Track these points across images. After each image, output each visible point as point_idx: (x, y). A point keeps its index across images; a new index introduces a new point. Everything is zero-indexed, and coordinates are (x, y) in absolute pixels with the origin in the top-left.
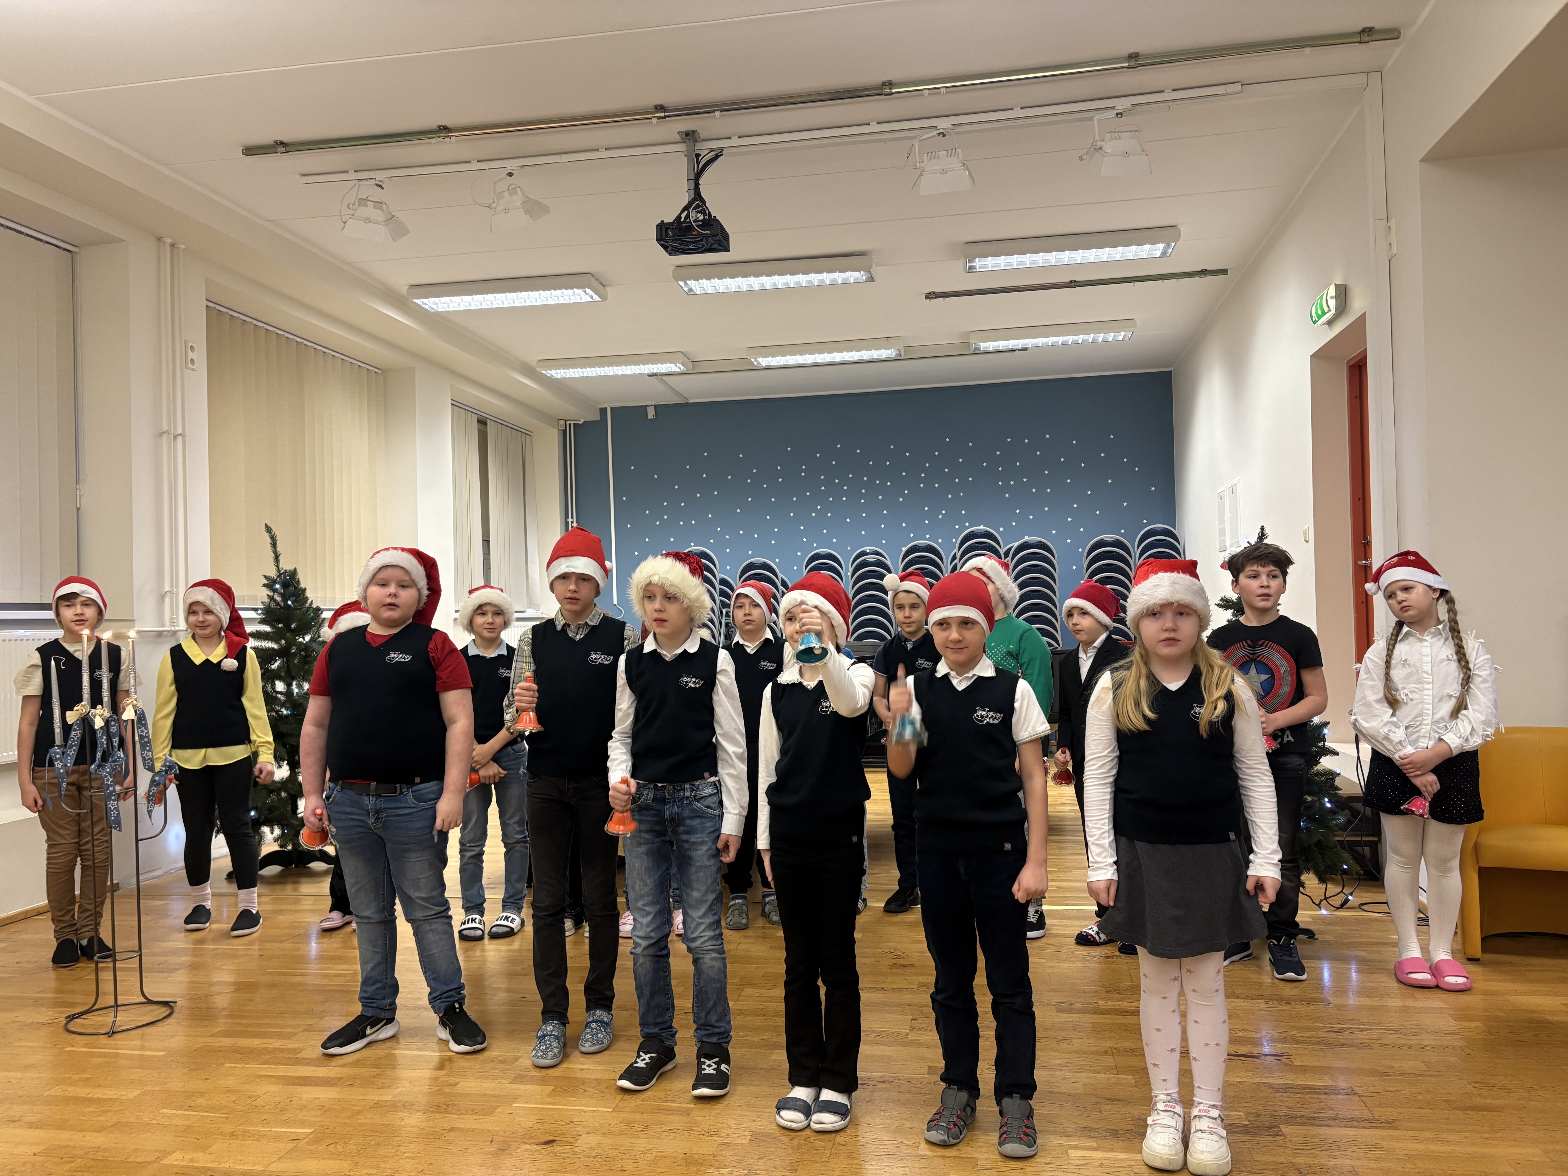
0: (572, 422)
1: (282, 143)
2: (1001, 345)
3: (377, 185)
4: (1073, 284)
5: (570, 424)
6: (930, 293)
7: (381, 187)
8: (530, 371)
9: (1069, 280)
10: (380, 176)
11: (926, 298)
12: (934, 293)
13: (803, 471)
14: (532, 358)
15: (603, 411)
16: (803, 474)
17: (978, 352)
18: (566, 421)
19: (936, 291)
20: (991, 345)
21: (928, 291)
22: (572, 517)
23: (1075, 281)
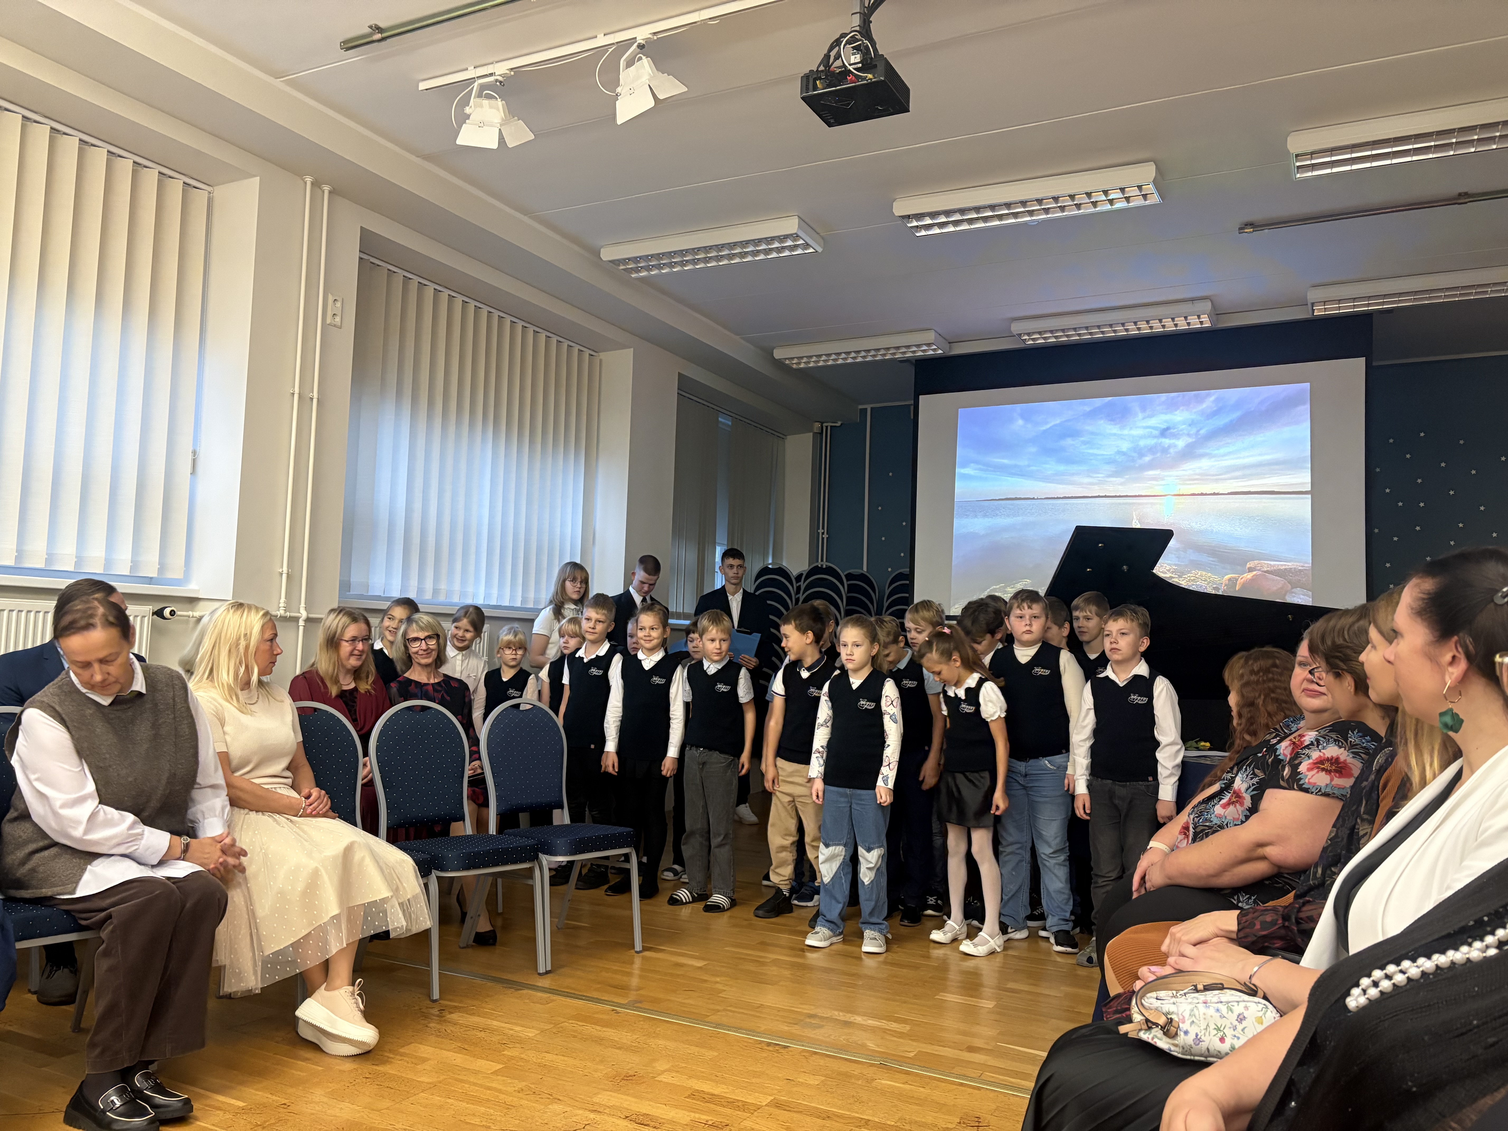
0: (829, 425)
1: (380, 29)
3: (497, 81)
4: (1463, 199)
5: (827, 427)
10: (499, 69)
11: (1240, 232)
15: (863, 411)
18: (822, 423)
19: (1257, 219)
21: (1243, 220)
22: (823, 528)
23: (1467, 193)
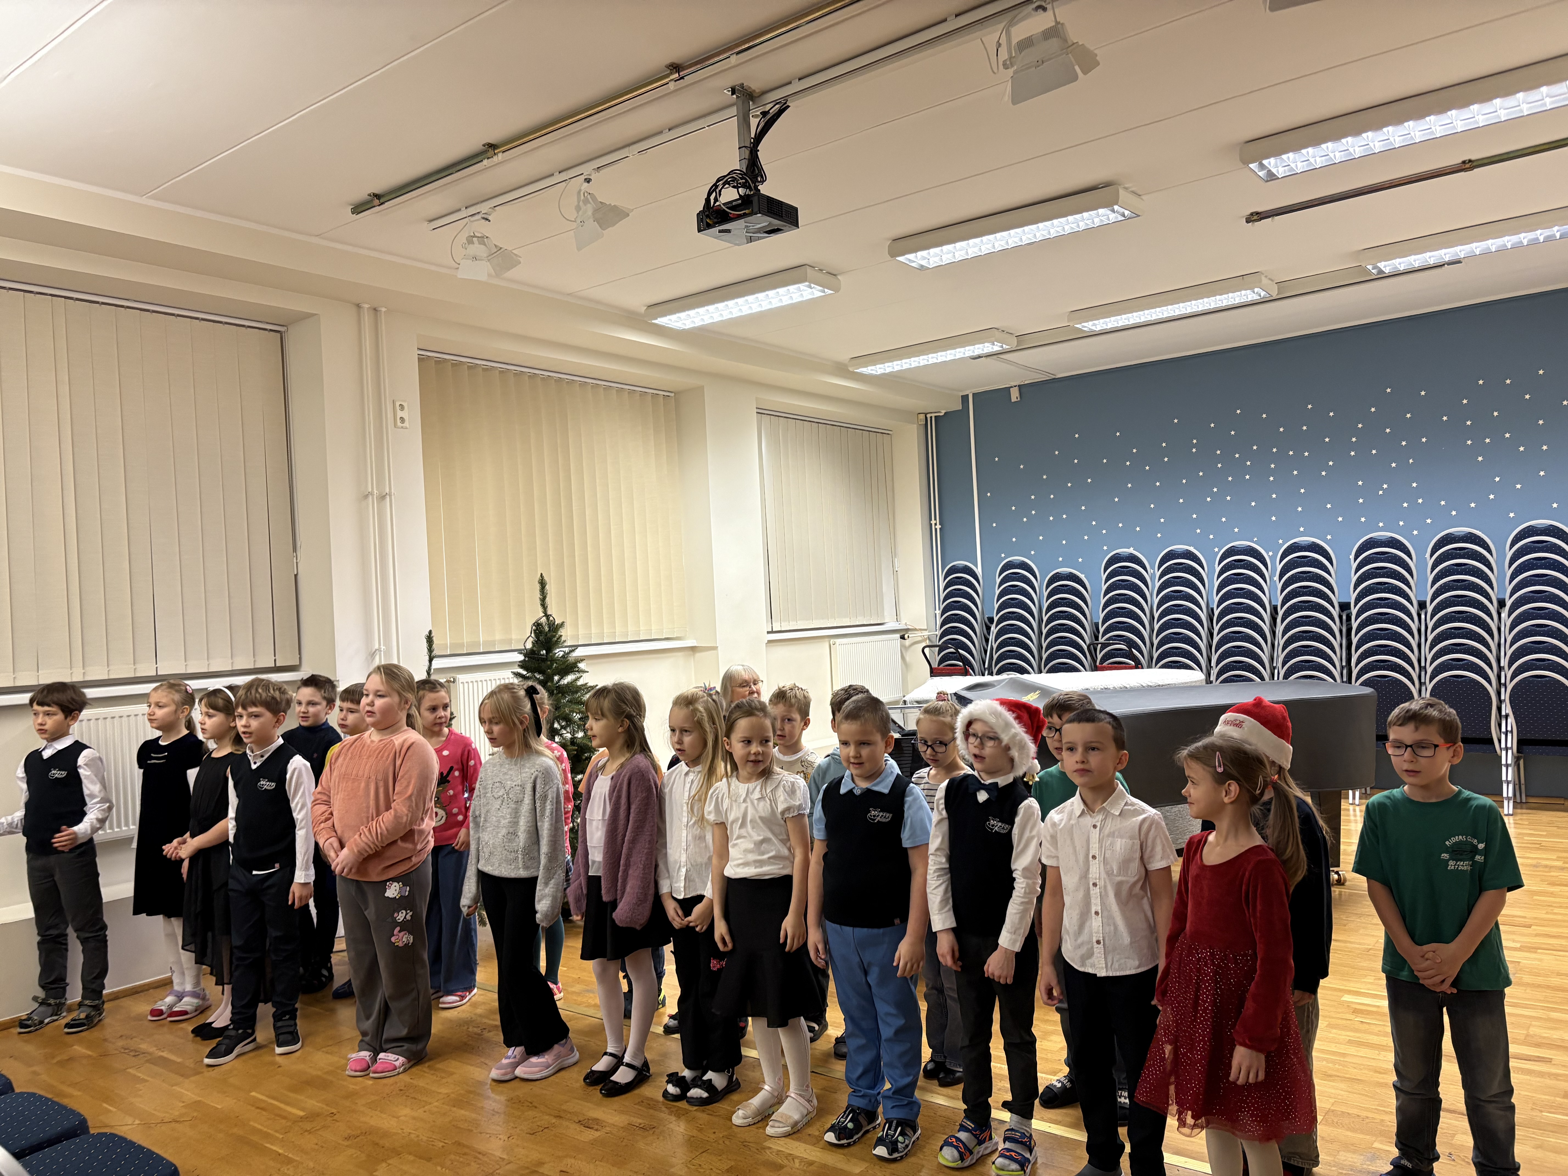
0: (933, 415)
1: (377, 196)
2: (1416, 260)
3: (483, 218)
4: (1468, 165)
5: (930, 416)
6: (1252, 214)
7: (487, 219)
8: (842, 370)
9: (1460, 161)
10: (484, 208)
11: (1248, 222)
12: (1257, 213)
13: (1194, 446)
14: (844, 356)
15: (965, 398)
16: (1194, 450)
17: (1382, 276)
18: (926, 414)
19: (1260, 210)
20: (1401, 263)
21: (1249, 212)
22: (935, 519)
23: (1470, 161)
